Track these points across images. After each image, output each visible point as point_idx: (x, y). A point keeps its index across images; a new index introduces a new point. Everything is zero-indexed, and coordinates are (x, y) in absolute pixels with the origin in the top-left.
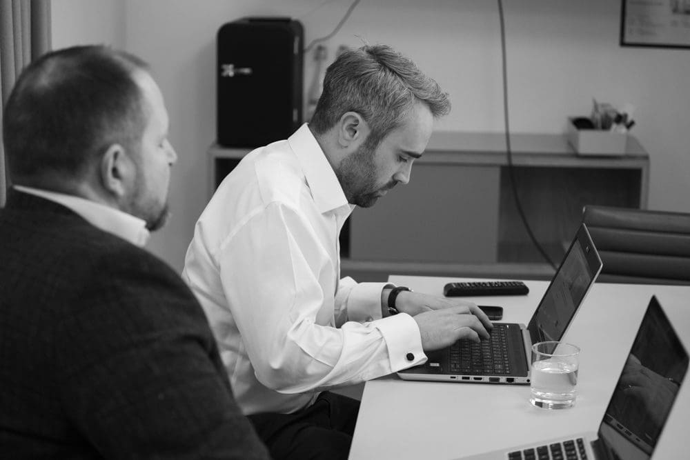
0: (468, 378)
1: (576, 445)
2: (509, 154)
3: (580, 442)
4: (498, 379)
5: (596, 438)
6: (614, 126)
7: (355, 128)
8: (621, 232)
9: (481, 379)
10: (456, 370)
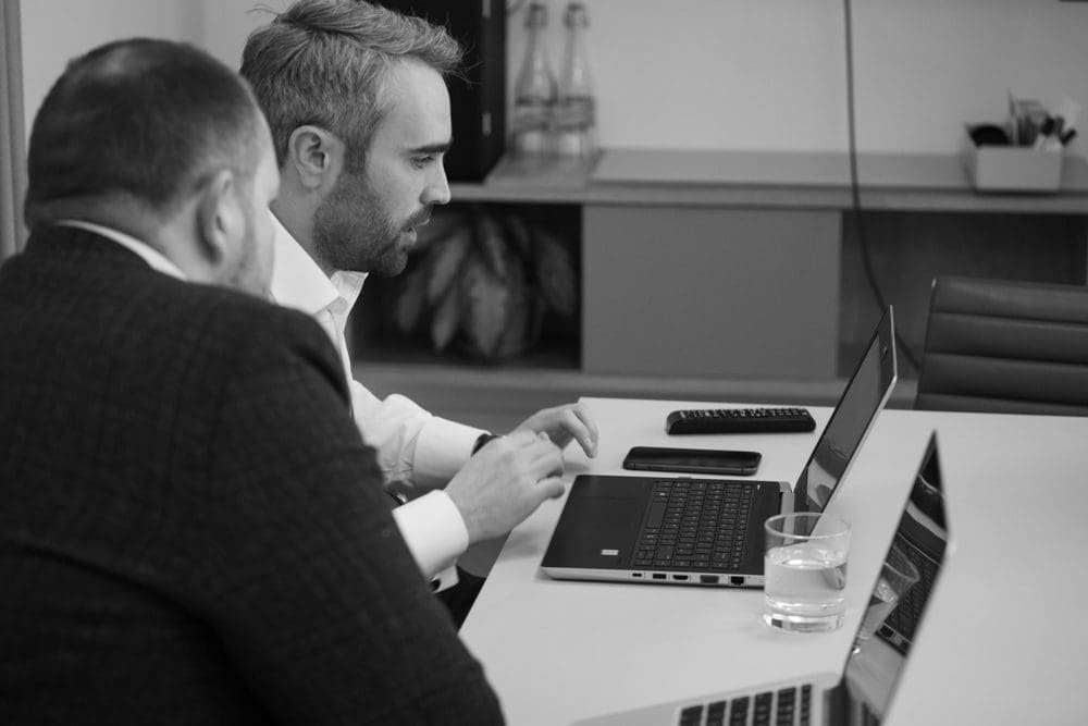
0: (664, 577)
1: (798, 695)
2: (855, 190)
3: (807, 690)
4: (716, 579)
5: (834, 683)
6: (1041, 139)
7: (320, 150)
8: (998, 323)
9: (685, 578)
10: (644, 563)
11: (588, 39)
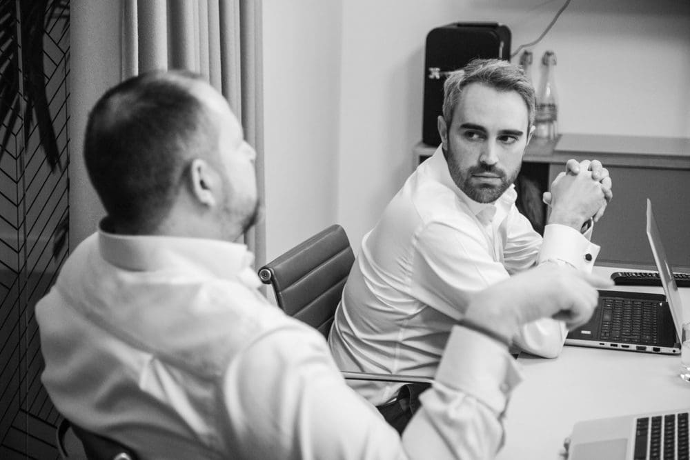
0: (616, 345)
4: (645, 348)
9: (628, 347)
10: (605, 338)
11: (555, 71)
